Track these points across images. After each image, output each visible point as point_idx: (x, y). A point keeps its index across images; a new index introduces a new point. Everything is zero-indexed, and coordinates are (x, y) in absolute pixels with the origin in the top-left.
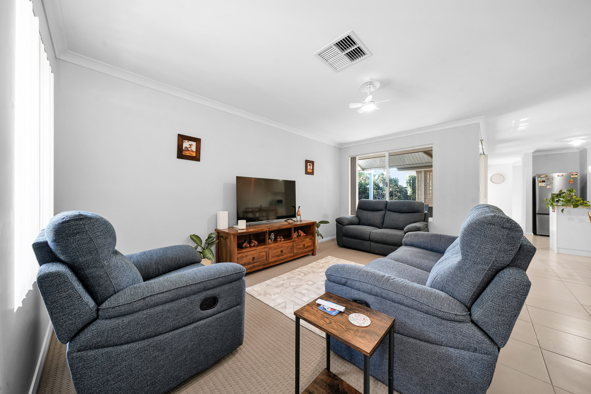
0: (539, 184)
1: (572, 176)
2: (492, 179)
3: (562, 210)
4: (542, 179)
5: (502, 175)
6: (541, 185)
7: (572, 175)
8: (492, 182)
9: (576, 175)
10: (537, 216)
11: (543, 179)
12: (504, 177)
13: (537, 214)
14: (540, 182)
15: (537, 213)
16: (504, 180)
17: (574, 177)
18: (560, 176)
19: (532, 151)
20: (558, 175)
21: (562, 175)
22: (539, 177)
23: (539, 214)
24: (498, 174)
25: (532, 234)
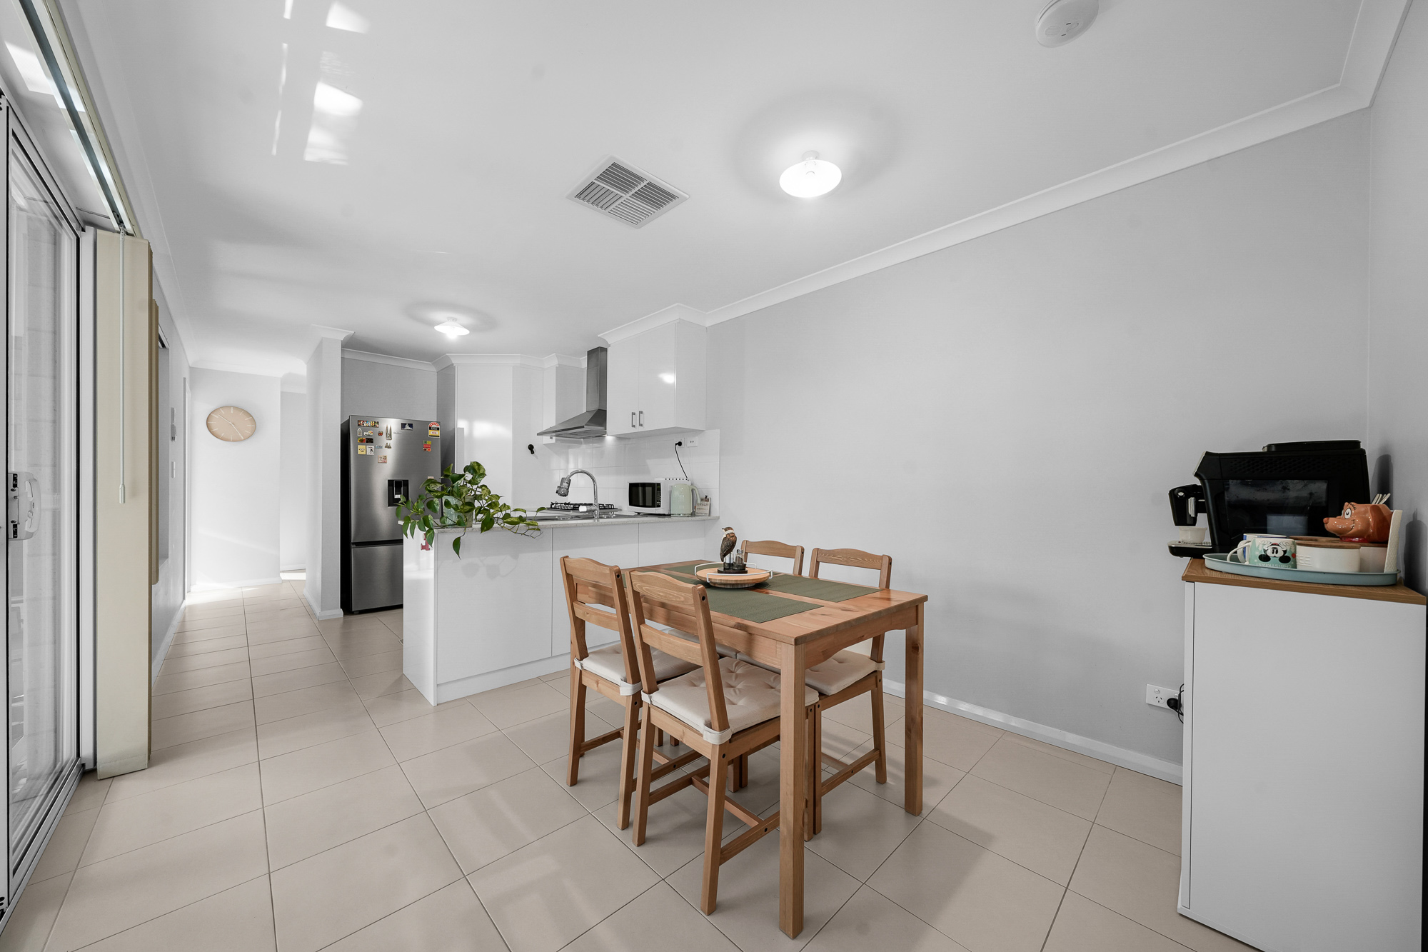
0: (359, 447)
1: (431, 433)
2: (212, 423)
3: (457, 544)
4: (365, 433)
5: (249, 415)
6: (364, 453)
7: (430, 428)
8: (213, 433)
9: (438, 429)
10: (355, 551)
11: (368, 433)
12: (253, 421)
13: (352, 546)
14: (362, 441)
15: (354, 543)
16: (254, 430)
17: (434, 434)
18: (407, 427)
19: (341, 336)
20: (402, 424)
21: (411, 425)
22: (359, 425)
23: (358, 544)
24: (236, 408)
25: (341, 612)
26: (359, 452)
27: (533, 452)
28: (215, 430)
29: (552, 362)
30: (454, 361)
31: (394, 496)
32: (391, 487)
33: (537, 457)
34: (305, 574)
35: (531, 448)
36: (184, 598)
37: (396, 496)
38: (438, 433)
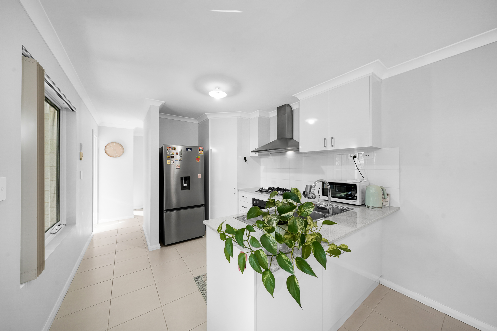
0: (168, 161)
1: (200, 152)
2: (107, 149)
4: (170, 154)
5: (121, 146)
6: (170, 164)
7: (199, 150)
9: (203, 150)
10: (166, 213)
11: (172, 154)
12: (123, 148)
14: (169, 158)
15: (165, 210)
16: (123, 153)
17: (201, 153)
18: (189, 150)
19: (159, 104)
20: (187, 148)
21: (191, 149)
22: (167, 150)
23: (167, 210)
24: (116, 143)
25: (159, 246)
26: (168, 164)
27: (246, 161)
28: (108, 153)
29: (256, 115)
30: (209, 117)
31: (183, 185)
32: (182, 180)
33: (247, 163)
34: (143, 211)
35: (245, 158)
36: (93, 231)
37: (185, 185)
38: (202, 152)
